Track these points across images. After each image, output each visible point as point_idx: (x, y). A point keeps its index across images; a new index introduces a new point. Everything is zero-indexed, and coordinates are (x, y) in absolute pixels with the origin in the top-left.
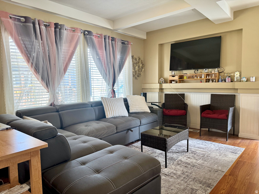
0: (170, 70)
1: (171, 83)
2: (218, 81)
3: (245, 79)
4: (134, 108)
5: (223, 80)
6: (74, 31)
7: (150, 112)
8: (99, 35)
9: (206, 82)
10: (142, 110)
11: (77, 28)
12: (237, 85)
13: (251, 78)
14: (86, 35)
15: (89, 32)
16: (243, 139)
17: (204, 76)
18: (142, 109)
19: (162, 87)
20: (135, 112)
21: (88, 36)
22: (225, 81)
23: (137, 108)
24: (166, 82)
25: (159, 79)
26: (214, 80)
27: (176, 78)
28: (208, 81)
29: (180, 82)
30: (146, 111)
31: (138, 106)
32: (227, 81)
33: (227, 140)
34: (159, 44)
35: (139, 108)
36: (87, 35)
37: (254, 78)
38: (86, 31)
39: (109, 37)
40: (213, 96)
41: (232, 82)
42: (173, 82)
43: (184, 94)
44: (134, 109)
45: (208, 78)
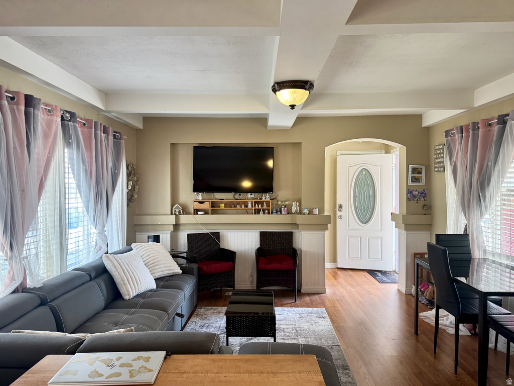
0: (194, 191)
1: (197, 214)
2: (272, 213)
3: (306, 211)
4: (159, 270)
5: (278, 212)
6: (49, 111)
7: (181, 272)
8: (85, 120)
9: (255, 214)
10: (169, 272)
11: (56, 106)
12: (299, 219)
13: (314, 210)
14: (67, 121)
15: (73, 115)
16: (309, 294)
17: (252, 204)
18: (170, 268)
19: (179, 221)
20: (160, 277)
21: (70, 123)
22: (281, 214)
23: (162, 269)
24: (185, 211)
25: (172, 206)
26: (266, 211)
27: (207, 206)
28: (257, 212)
29: (214, 212)
30: (175, 271)
31: (164, 264)
32: (283, 213)
33: (296, 301)
34: (171, 143)
35: (165, 267)
36: (70, 120)
37: (318, 209)
38: (68, 112)
39: (101, 124)
40: (263, 235)
41: (288, 213)
42: (199, 213)
43: (219, 233)
44: (158, 272)
45: (257, 207)
